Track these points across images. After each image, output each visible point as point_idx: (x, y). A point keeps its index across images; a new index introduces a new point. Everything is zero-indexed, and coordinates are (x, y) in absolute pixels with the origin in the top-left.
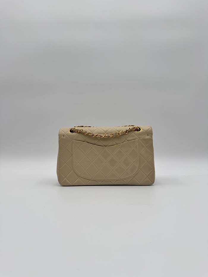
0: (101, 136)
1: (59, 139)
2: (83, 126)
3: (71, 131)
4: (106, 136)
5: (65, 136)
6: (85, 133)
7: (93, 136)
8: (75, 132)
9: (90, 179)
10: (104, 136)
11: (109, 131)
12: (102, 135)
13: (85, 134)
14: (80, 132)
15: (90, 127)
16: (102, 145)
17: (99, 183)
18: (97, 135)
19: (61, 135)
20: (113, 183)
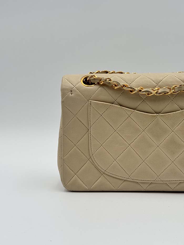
0: (149, 93)
1: (62, 99)
2: (107, 72)
3: (87, 82)
4: (160, 91)
5: (75, 91)
6: (116, 86)
7: (131, 91)
8: (94, 84)
9: (126, 179)
10: (156, 93)
11: (163, 82)
12: (150, 90)
13: (116, 88)
14: (106, 85)
15: (122, 73)
16: (150, 110)
17: (145, 188)
18: (140, 91)
19: (67, 89)
20: (173, 188)
